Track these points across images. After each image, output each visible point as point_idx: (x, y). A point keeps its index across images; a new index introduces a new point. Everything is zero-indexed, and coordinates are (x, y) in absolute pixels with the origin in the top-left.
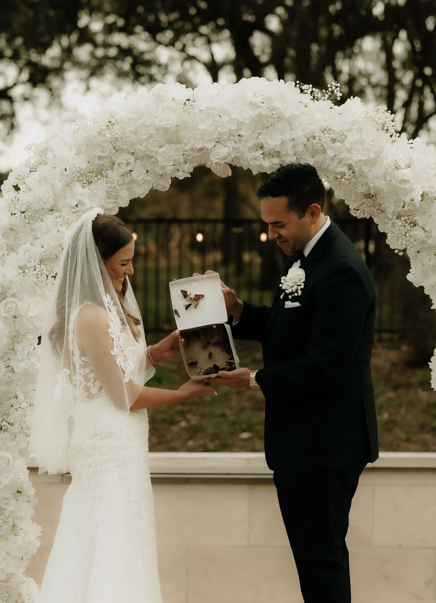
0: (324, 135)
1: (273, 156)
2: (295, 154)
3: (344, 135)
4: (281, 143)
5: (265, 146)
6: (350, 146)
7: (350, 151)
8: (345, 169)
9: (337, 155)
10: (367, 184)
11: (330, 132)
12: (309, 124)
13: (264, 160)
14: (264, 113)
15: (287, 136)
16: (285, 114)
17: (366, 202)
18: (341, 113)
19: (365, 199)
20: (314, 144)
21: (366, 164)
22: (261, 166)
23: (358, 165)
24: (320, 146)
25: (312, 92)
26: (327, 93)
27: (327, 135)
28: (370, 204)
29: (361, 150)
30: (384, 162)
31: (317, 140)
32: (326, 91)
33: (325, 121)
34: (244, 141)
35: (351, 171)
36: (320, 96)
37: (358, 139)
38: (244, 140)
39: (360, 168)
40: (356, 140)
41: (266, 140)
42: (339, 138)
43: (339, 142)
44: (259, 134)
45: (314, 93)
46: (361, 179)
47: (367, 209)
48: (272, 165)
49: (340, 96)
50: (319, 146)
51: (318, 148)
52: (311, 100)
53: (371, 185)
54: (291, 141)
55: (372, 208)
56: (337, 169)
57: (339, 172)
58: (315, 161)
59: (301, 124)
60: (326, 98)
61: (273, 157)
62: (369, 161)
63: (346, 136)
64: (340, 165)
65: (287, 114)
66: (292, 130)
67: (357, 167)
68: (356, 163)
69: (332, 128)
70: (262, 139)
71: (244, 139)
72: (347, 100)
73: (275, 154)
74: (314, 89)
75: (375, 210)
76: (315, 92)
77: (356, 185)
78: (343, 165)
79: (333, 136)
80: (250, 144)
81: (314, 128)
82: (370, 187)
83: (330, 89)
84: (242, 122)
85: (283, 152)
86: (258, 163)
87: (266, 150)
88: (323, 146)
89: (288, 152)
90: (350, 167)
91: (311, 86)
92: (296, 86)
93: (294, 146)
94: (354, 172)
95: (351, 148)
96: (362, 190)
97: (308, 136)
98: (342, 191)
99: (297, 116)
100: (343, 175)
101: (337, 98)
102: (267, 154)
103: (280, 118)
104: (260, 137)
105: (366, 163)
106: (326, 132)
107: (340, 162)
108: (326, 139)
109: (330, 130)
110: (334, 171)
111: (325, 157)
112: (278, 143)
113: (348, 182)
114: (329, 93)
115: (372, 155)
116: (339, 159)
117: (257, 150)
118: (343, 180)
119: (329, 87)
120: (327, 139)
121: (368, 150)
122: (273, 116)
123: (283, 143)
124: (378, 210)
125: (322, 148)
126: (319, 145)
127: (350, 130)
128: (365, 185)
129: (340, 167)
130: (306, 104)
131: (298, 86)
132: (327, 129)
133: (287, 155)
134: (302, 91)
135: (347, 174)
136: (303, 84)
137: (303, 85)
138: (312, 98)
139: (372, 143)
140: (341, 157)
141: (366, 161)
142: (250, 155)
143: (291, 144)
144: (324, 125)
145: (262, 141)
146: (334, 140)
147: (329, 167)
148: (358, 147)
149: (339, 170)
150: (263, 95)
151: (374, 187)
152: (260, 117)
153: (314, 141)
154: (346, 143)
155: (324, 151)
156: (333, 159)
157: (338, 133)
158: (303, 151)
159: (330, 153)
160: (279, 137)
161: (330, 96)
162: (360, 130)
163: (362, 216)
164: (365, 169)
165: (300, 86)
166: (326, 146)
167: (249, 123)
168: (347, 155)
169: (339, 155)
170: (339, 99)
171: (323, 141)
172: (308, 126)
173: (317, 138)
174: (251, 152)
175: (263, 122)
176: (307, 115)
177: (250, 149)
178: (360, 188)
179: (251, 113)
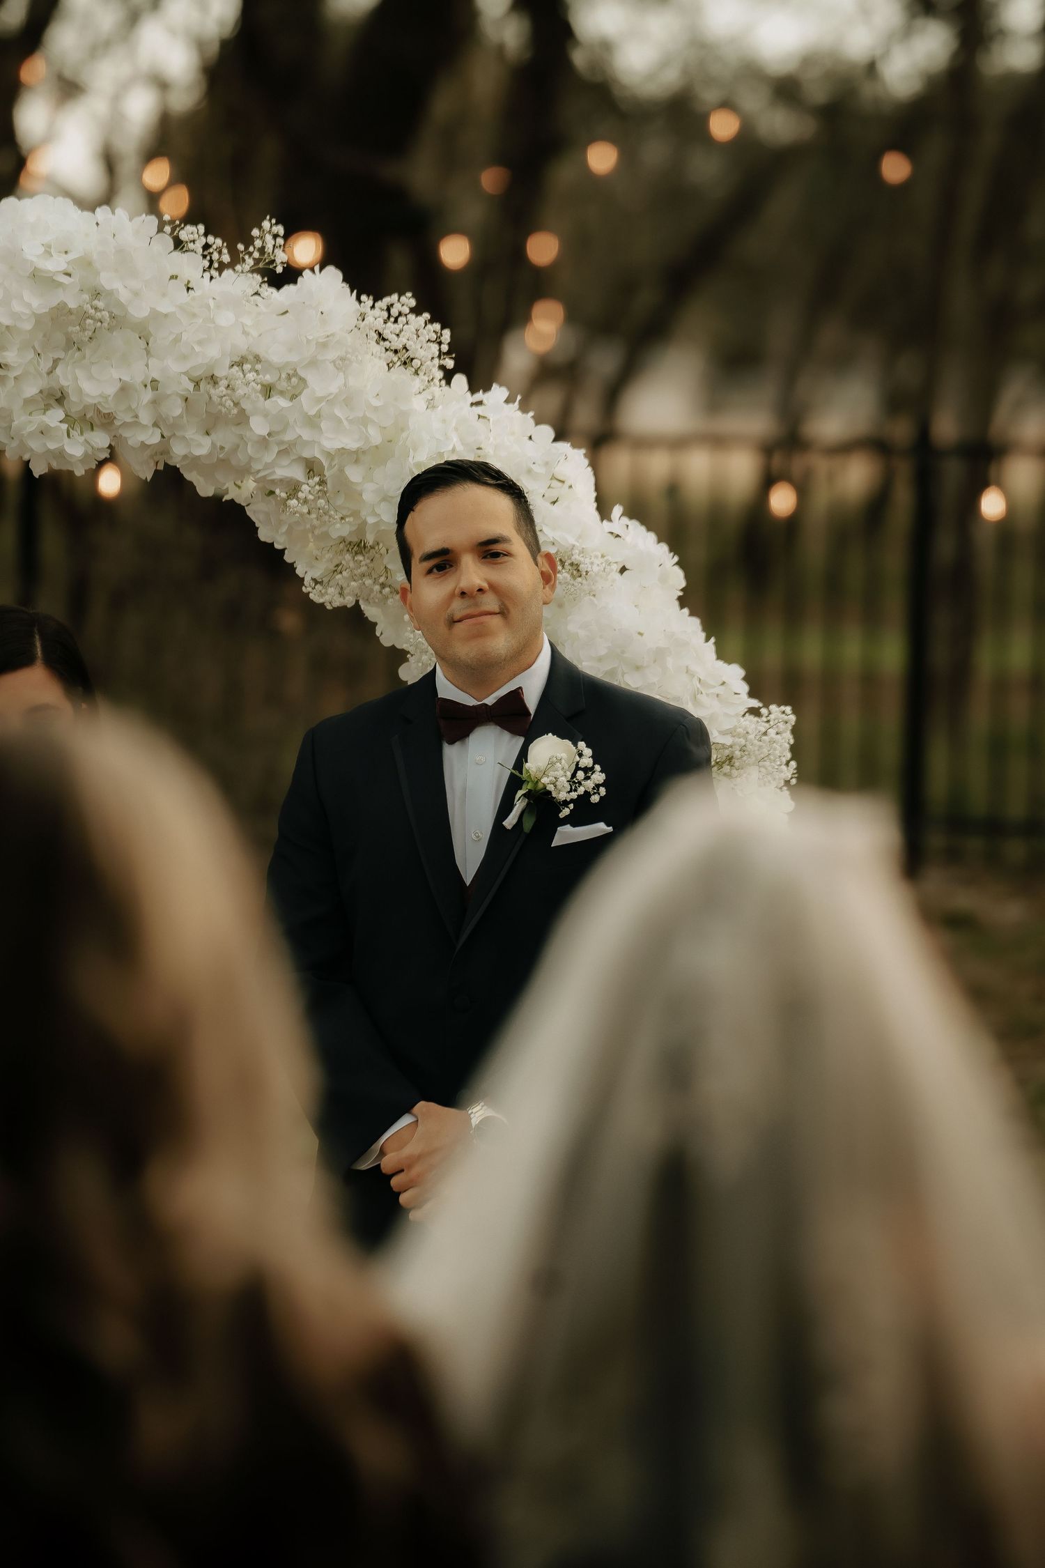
0: (242, 376)
1: (92, 424)
2: (156, 425)
3: (296, 374)
4: (118, 392)
5: (73, 397)
6: (316, 409)
7: (312, 422)
8: (298, 473)
9: (278, 433)
10: (355, 514)
11: (258, 367)
12: (200, 343)
13: (69, 436)
14: (72, 305)
15: (136, 373)
16: (131, 310)
17: (352, 565)
18: (287, 312)
19: (348, 557)
20: (215, 398)
21: (357, 461)
22: (60, 454)
23: (336, 462)
24: (232, 404)
25: (206, 246)
26: (250, 254)
27: (251, 376)
28: (363, 569)
29: (345, 423)
30: (410, 459)
31: (222, 389)
32: (246, 248)
33: (245, 333)
34: (11, 383)
35: (317, 479)
36: (229, 260)
37: (338, 390)
38: (13, 379)
39: (341, 471)
40: (331, 394)
41: (76, 379)
42: (283, 385)
43: (282, 393)
44: (56, 362)
45: (211, 250)
46: (340, 501)
47: (353, 583)
48: (90, 451)
49: (282, 263)
50: (227, 405)
51: (224, 410)
52: (204, 271)
53: (371, 520)
54: (146, 386)
55: (368, 582)
56: (275, 472)
57: (281, 480)
58: (213, 444)
59: (177, 340)
60: (247, 267)
61: (92, 429)
62: (364, 452)
63: (302, 380)
64: (285, 462)
65: (139, 312)
66: (148, 352)
67: (331, 467)
68: (328, 454)
69: (262, 354)
70: (64, 377)
71: (12, 374)
72: (303, 274)
73: (96, 421)
74: (211, 239)
75: (377, 588)
76: (214, 247)
77: (326, 518)
78: (293, 460)
79: (268, 378)
80: (31, 390)
81: (213, 354)
82: (365, 523)
83: (258, 243)
84: (7, 327)
85: (123, 417)
86: (52, 446)
87: (75, 410)
88: (236, 404)
89: (137, 416)
90: (312, 468)
91: (201, 228)
92: (160, 230)
93: (155, 402)
94: (322, 482)
95: (319, 415)
96: (341, 530)
97: (197, 374)
98: (284, 529)
99: (166, 315)
100: (294, 489)
101: (276, 267)
102: (75, 420)
103: (118, 321)
104: (58, 371)
105: (356, 456)
106: (247, 367)
107: (283, 452)
108: (247, 384)
109: (258, 359)
110: (265, 476)
111: (241, 437)
112: (111, 390)
113: (305, 510)
114: (256, 255)
115: (375, 437)
116: (282, 442)
117: (47, 407)
118: (293, 502)
119: (257, 238)
120: (253, 389)
121: (365, 421)
122: (98, 314)
123: (125, 390)
124: (383, 586)
125: (235, 411)
126: (229, 403)
127: (313, 363)
128: (351, 519)
129: (284, 467)
130: (189, 282)
131: (168, 229)
132: (251, 358)
133: (136, 424)
134: (179, 244)
135: (305, 487)
136: (183, 225)
137: (183, 228)
138: (207, 264)
139: (376, 403)
140: (289, 437)
141: (356, 452)
142: (30, 422)
143: (148, 395)
144: (242, 345)
145: (64, 383)
146: (268, 391)
147: (252, 464)
148: (338, 412)
149: (281, 472)
150: (66, 252)
151: (376, 524)
152: (60, 315)
153: (212, 391)
154: (304, 398)
155: (242, 418)
156: (264, 442)
157: (279, 370)
158: (181, 416)
159: (259, 426)
160: (115, 374)
161: (257, 261)
162: (342, 364)
163: (338, 602)
164: (354, 474)
165: (173, 230)
166: (246, 405)
167: (30, 331)
168: (306, 435)
169: (284, 430)
170: (279, 270)
171: (240, 392)
172: (197, 349)
173: (223, 383)
174: (30, 414)
175: (70, 329)
176: (194, 315)
177: (28, 402)
178: (338, 526)
179: (35, 302)
